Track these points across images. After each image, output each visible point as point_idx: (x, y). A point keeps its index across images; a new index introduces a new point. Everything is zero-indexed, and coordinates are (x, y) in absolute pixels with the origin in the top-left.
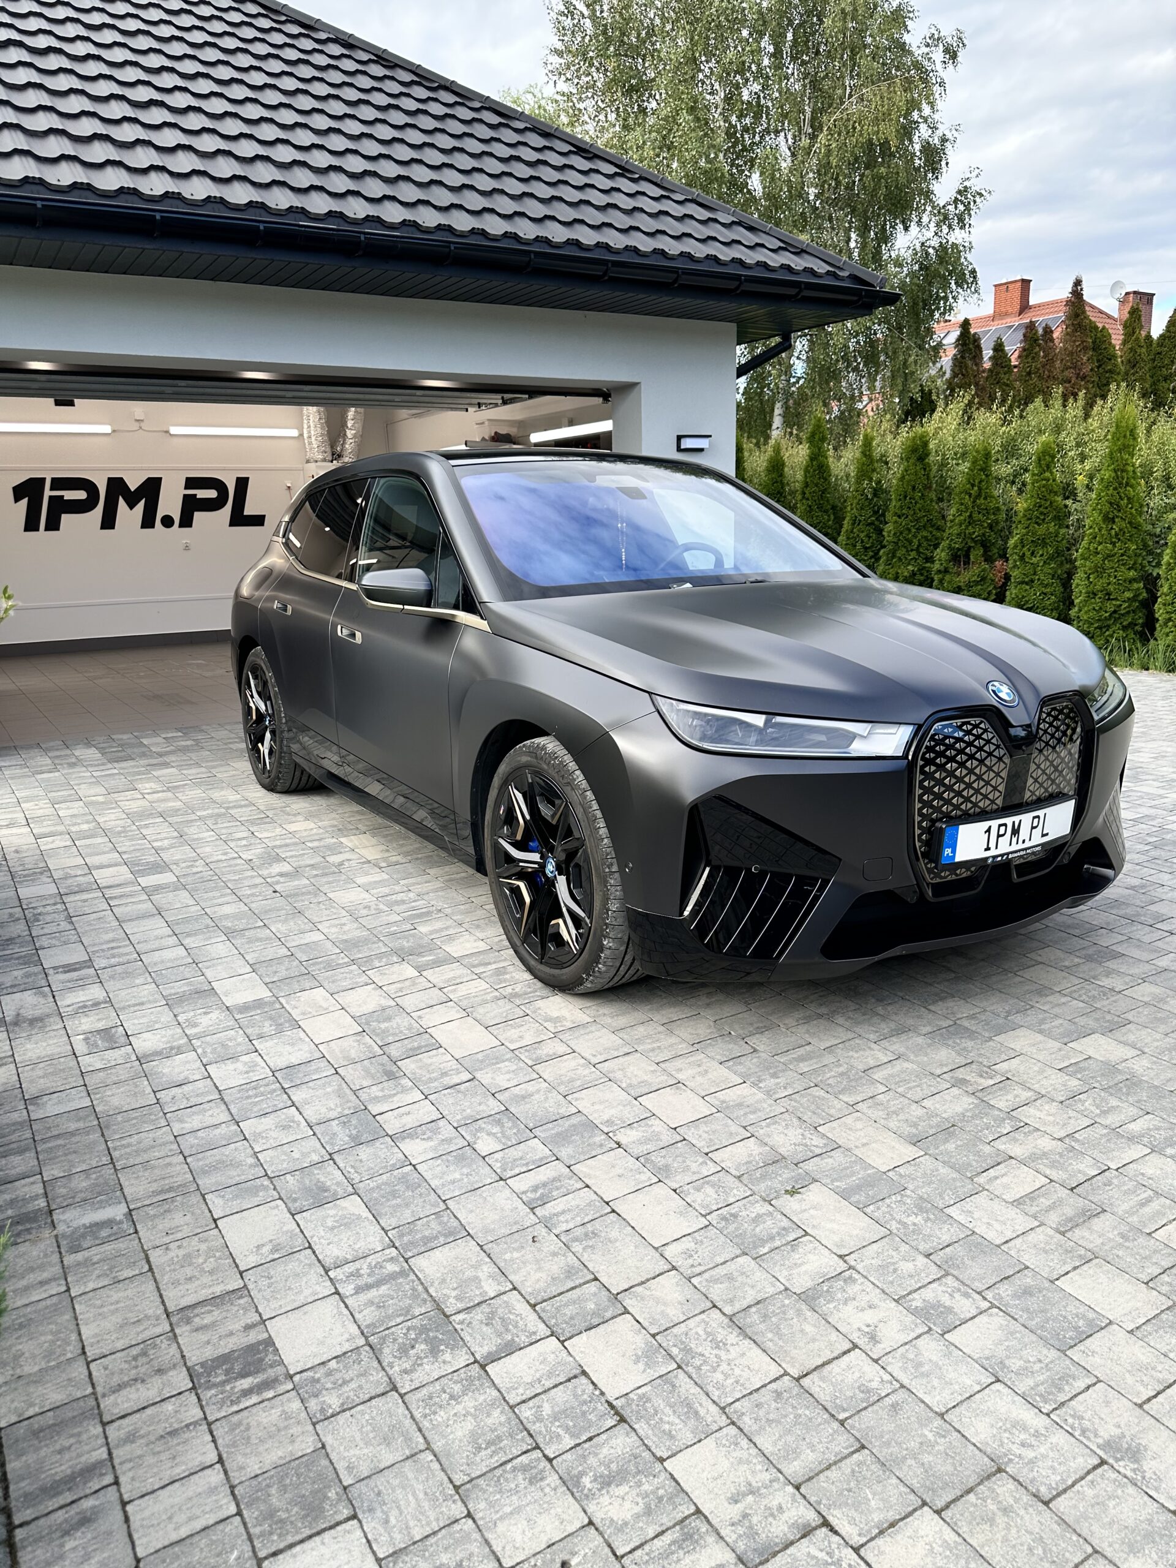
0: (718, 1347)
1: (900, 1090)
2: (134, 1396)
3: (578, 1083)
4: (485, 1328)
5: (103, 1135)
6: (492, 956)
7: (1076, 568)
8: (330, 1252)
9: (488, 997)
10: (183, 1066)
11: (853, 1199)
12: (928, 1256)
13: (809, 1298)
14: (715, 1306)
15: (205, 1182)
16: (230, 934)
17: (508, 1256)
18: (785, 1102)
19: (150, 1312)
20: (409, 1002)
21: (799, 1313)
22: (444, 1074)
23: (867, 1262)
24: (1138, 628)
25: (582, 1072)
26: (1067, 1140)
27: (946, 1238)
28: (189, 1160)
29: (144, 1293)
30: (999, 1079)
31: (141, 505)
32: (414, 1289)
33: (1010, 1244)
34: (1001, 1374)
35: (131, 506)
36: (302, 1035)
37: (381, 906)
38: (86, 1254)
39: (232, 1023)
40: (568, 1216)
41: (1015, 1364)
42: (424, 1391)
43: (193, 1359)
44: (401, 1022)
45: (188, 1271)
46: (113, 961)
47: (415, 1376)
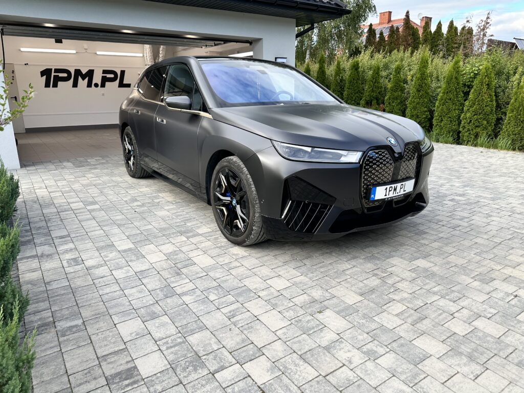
0: (296, 366)
1: (355, 277)
2: (85, 387)
3: (244, 276)
4: (213, 361)
5: (74, 295)
6: (213, 233)
7: (407, 107)
8: (157, 335)
9: (212, 247)
10: (103, 271)
11: (341, 315)
12: (368, 333)
13: (327, 349)
14: (294, 352)
15: (111, 311)
16: (119, 226)
17: (221, 336)
18: (316, 282)
19: (92, 357)
20: (184, 249)
21: (324, 354)
22: (197, 273)
23: (347, 336)
24: (427, 128)
25: (245, 272)
26: (413, 294)
27: (374, 328)
28: (105, 303)
29: (89, 350)
30: (389, 273)
31: (87, 79)
32: (187, 348)
33: (396, 329)
34: (395, 374)
35: (83, 79)
36: (146, 260)
37: (173, 217)
38: (68, 337)
39: (120, 256)
40: (242, 321)
41: (400, 370)
42: (192, 383)
43: (108, 373)
44: (181, 256)
45: (105, 343)
46: (77, 235)
47: (189, 378)
